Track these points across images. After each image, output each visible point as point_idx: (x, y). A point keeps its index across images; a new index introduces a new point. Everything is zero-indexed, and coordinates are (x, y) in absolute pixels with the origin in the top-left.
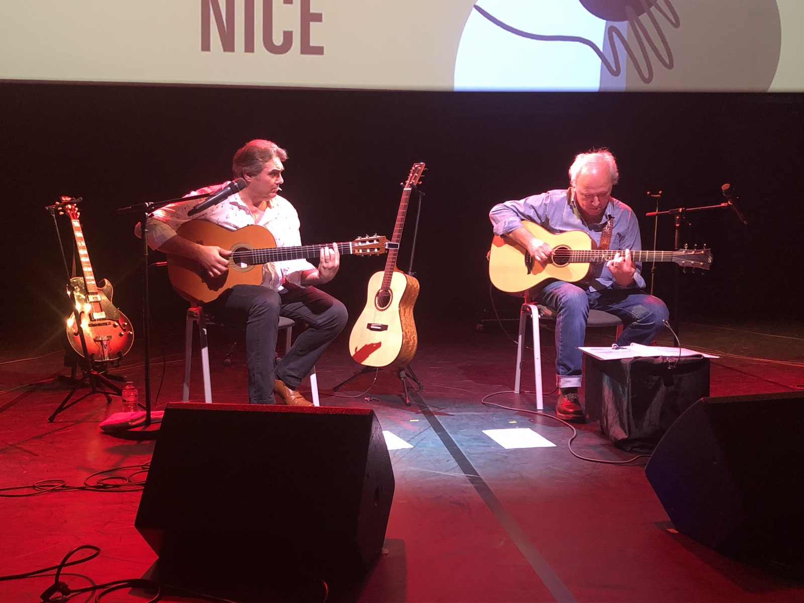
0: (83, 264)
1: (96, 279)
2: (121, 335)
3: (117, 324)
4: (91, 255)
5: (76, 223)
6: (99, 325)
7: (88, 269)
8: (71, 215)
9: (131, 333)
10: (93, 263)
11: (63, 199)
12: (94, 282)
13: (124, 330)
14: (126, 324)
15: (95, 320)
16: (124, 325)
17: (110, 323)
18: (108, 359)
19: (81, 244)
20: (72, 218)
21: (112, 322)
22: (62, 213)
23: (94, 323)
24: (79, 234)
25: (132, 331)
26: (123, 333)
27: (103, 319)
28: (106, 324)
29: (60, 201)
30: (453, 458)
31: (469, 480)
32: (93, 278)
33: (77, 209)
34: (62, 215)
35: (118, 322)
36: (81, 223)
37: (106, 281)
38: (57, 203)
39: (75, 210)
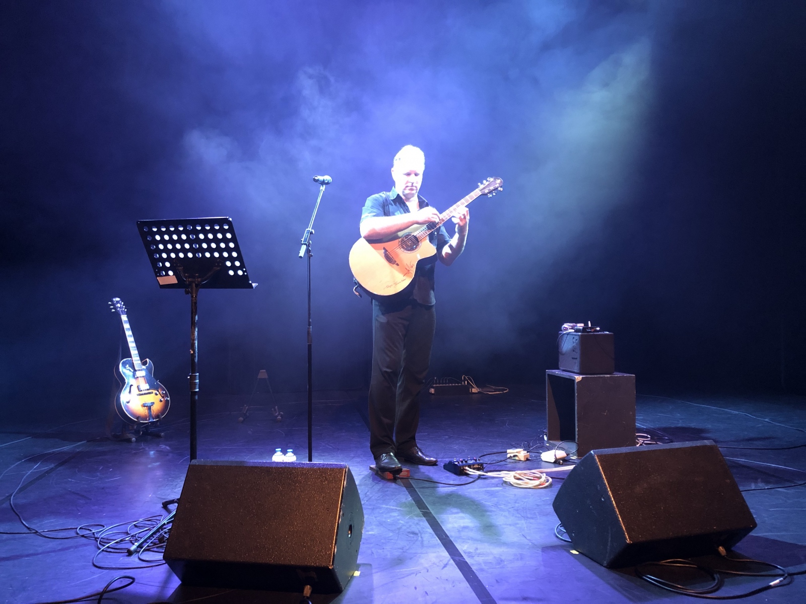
0: (131, 349)
1: (141, 359)
2: (161, 401)
3: (158, 393)
4: (136, 341)
5: (124, 318)
6: (145, 394)
7: (134, 352)
8: (121, 312)
9: (168, 399)
10: (138, 347)
11: (114, 300)
12: (140, 362)
13: (163, 397)
14: (164, 392)
15: (141, 391)
16: (163, 393)
17: (152, 393)
18: (152, 420)
19: (129, 333)
20: (121, 314)
21: (155, 392)
22: (113, 310)
23: (141, 393)
24: (127, 326)
25: (168, 397)
26: (162, 400)
27: (148, 390)
28: (150, 393)
29: (112, 301)
30: (410, 496)
31: (423, 514)
32: (138, 358)
33: (124, 307)
34: (114, 312)
35: (158, 391)
36: (128, 317)
37: (148, 360)
38: (110, 303)
39: (123, 308)
